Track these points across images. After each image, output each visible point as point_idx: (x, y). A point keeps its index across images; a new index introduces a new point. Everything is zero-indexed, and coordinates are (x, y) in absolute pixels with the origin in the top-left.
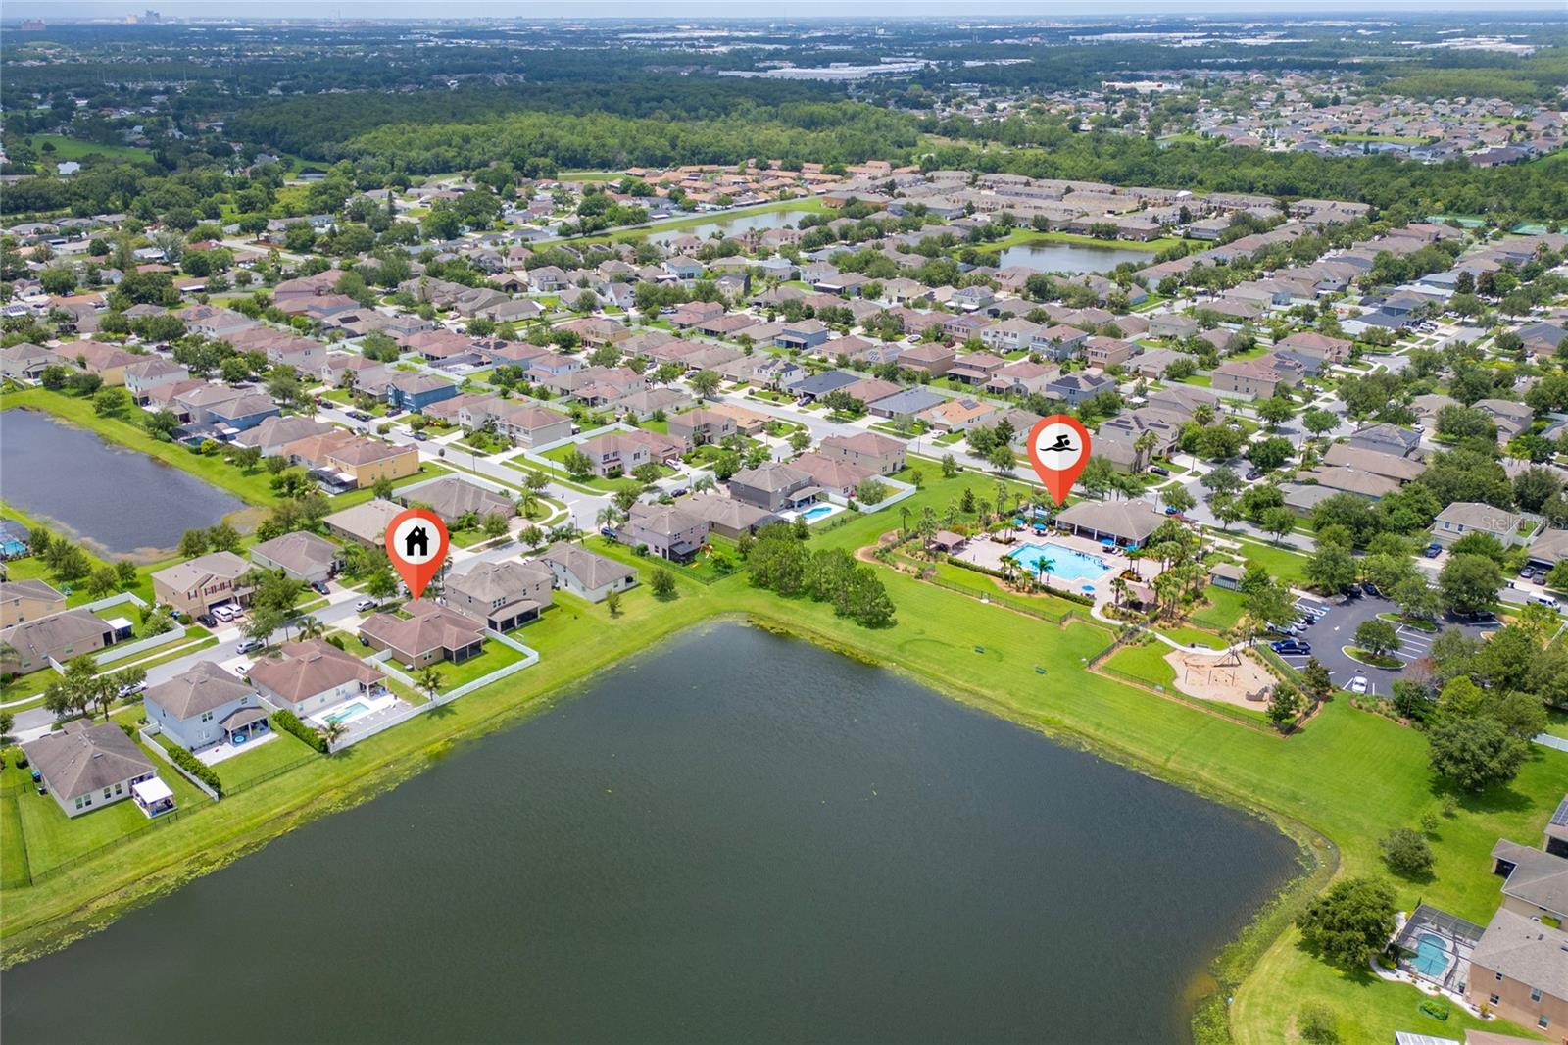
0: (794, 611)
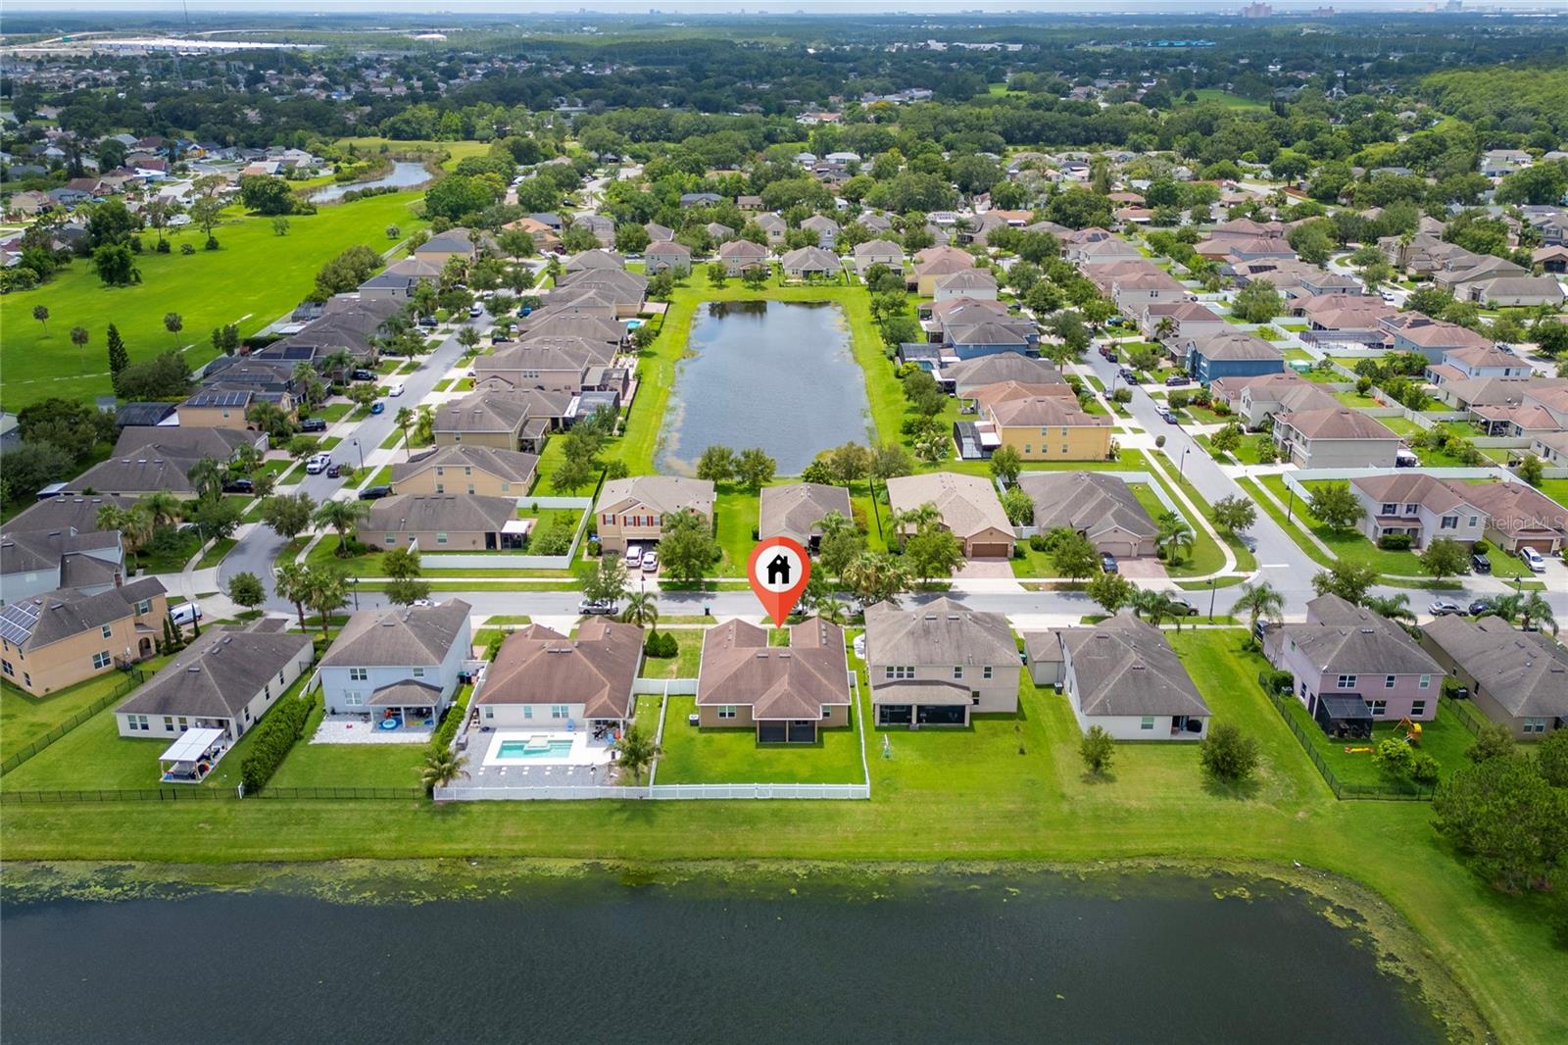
0: (1479, 943)
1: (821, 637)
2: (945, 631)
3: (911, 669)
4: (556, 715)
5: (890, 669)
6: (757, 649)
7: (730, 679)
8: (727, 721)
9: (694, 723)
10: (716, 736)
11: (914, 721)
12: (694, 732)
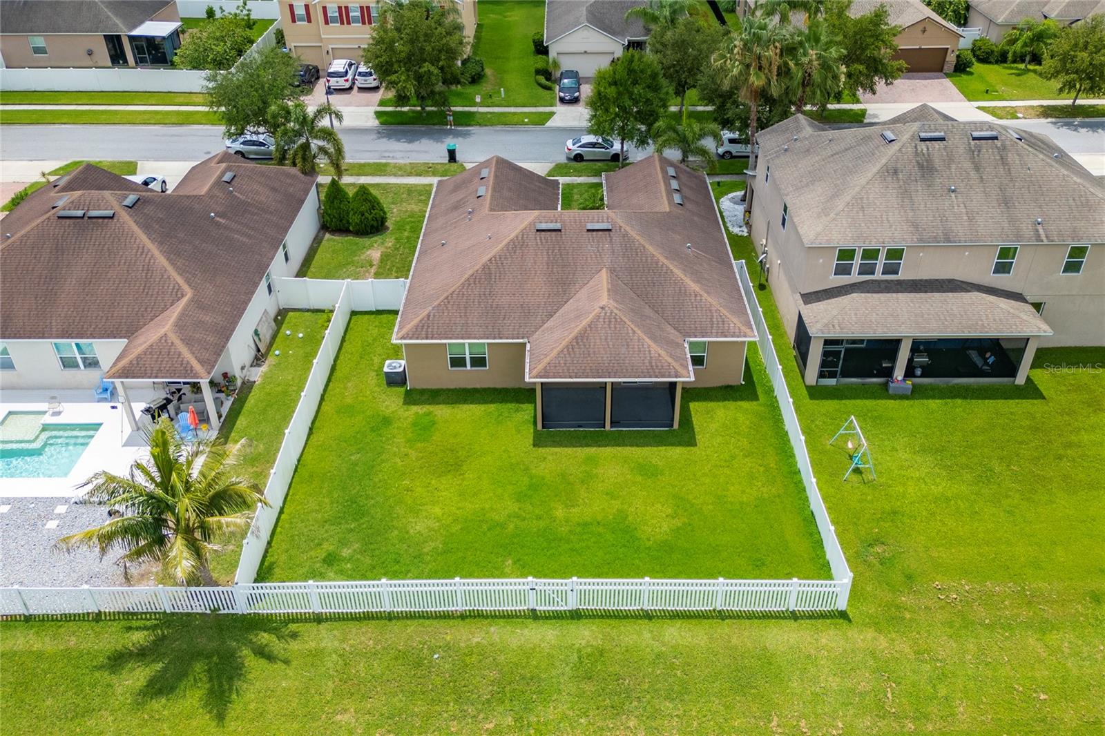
1: (670, 192)
2: (968, 165)
3: (895, 254)
4: (68, 363)
5: (846, 254)
6: (536, 213)
7: (473, 281)
8: (468, 377)
9: (396, 380)
10: (442, 412)
11: (899, 373)
12: (392, 402)
